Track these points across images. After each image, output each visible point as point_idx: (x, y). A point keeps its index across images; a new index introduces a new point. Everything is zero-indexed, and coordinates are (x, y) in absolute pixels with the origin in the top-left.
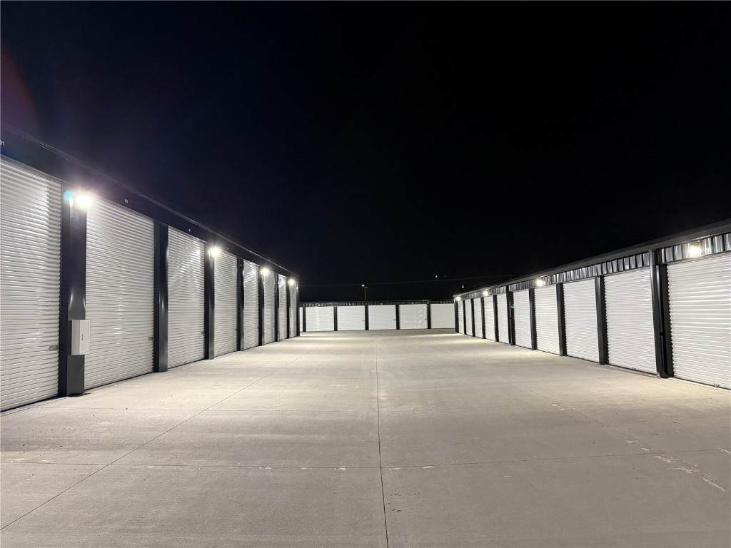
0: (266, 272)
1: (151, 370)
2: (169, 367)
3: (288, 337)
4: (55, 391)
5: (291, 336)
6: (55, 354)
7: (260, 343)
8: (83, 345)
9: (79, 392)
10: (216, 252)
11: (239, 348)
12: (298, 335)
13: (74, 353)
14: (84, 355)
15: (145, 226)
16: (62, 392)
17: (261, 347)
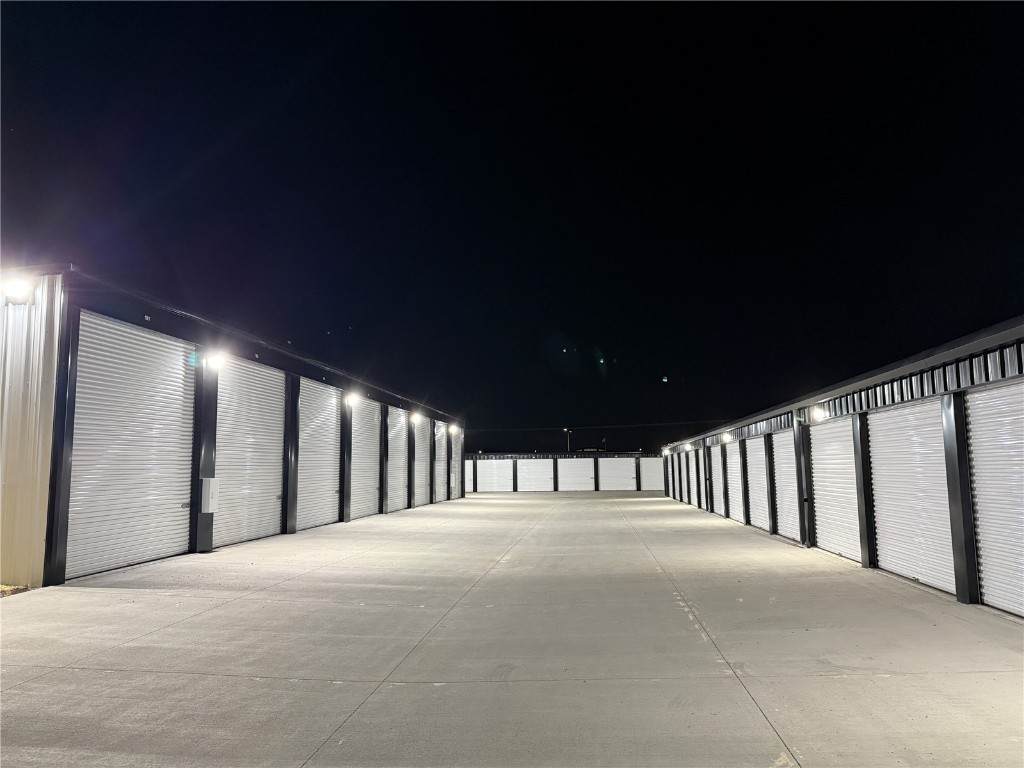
0: (418, 419)
1: (278, 531)
2: (297, 528)
3: (449, 498)
4: (186, 547)
5: (453, 496)
6: (187, 511)
7: (409, 506)
8: (212, 504)
9: (208, 550)
10: (355, 400)
11: (381, 511)
12: (463, 495)
13: (204, 510)
14: (212, 514)
15: (276, 378)
16: (193, 549)
17: (409, 510)
